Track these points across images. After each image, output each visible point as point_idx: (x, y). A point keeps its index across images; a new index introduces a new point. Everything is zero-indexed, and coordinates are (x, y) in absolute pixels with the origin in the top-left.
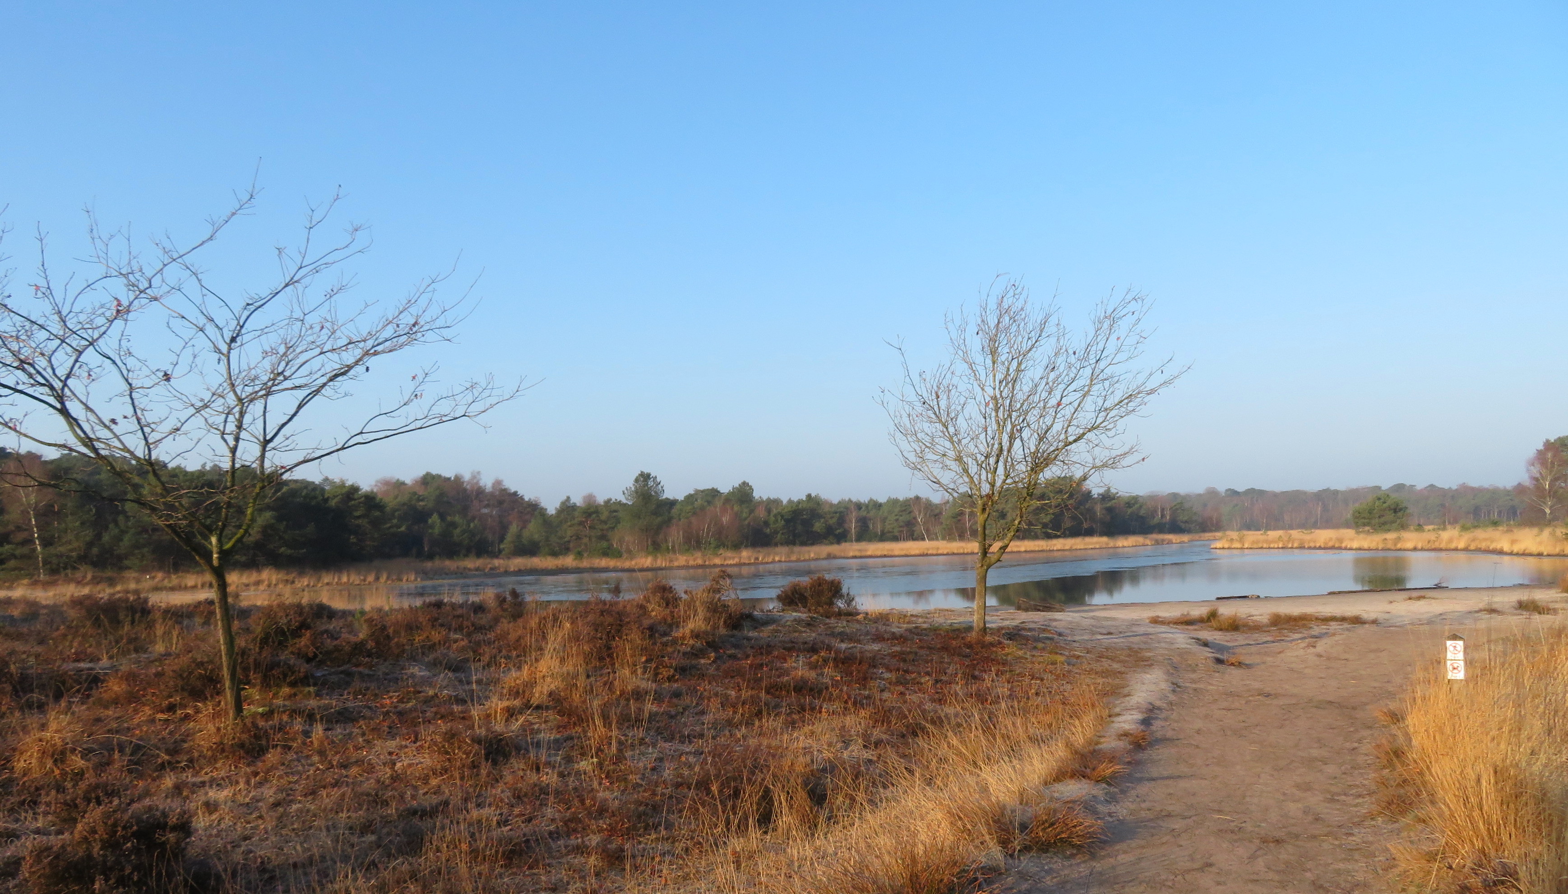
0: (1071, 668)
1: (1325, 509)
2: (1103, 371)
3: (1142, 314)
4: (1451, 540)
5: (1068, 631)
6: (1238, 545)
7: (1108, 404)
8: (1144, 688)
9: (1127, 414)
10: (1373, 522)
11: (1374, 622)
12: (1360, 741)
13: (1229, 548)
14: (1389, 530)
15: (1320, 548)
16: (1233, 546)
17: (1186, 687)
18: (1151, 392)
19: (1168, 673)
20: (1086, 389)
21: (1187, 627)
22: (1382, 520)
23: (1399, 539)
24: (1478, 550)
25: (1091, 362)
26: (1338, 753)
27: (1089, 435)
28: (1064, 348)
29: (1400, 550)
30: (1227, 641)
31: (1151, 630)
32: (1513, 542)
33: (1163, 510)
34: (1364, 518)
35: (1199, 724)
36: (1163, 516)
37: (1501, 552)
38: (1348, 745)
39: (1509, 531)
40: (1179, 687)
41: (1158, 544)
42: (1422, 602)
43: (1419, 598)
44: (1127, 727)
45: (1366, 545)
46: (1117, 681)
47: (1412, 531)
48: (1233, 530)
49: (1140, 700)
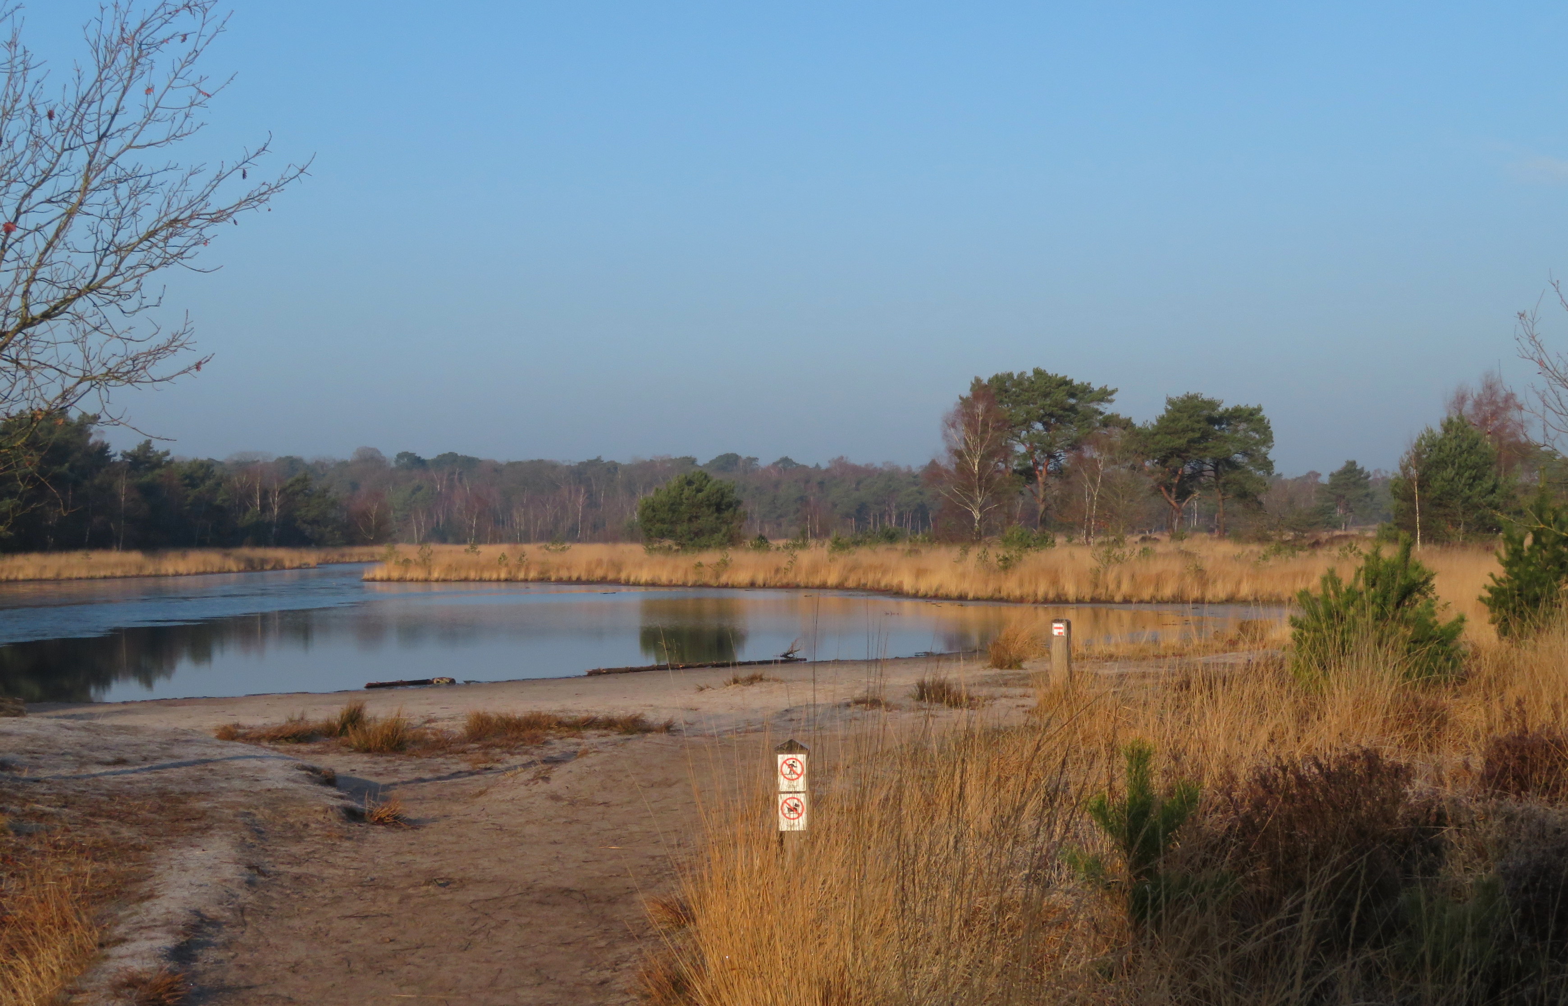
0: (22, 841)
1: (592, 503)
2: (112, 159)
3: (203, 40)
4: (815, 569)
5: (25, 759)
6: (417, 573)
7: (123, 237)
8: (186, 878)
9: (165, 263)
10: (679, 529)
11: (668, 728)
12: (615, 966)
13: (400, 580)
14: (708, 547)
15: (579, 581)
16: (409, 576)
17: (279, 874)
18: (218, 217)
19: (242, 844)
20: (74, 199)
21: (297, 747)
22: (695, 526)
23: (725, 564)
24: (862, 588)
25: (88, 138)
26: (573, 994)
27: (81, 305)
28: (25, 101)
29: (726, 586)
30: (378, 774)
31: (213, 752)
32: (920, 573)
33: (265, 494)
34: (663, 521)
35: (298, 951)
36: (265, 507)
37: (898, 593)
38: (593, 976)
39: (914, 552)
40: (262, 873)
41: (253, 569)
42: (755, 689)
43: (752, 680)
44: (136, 966)
45: (664, 577)
46: (127, 867)
47: (748, 550)
48: (410, 541)
49: (173, 907)
